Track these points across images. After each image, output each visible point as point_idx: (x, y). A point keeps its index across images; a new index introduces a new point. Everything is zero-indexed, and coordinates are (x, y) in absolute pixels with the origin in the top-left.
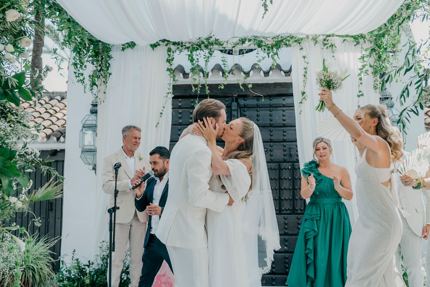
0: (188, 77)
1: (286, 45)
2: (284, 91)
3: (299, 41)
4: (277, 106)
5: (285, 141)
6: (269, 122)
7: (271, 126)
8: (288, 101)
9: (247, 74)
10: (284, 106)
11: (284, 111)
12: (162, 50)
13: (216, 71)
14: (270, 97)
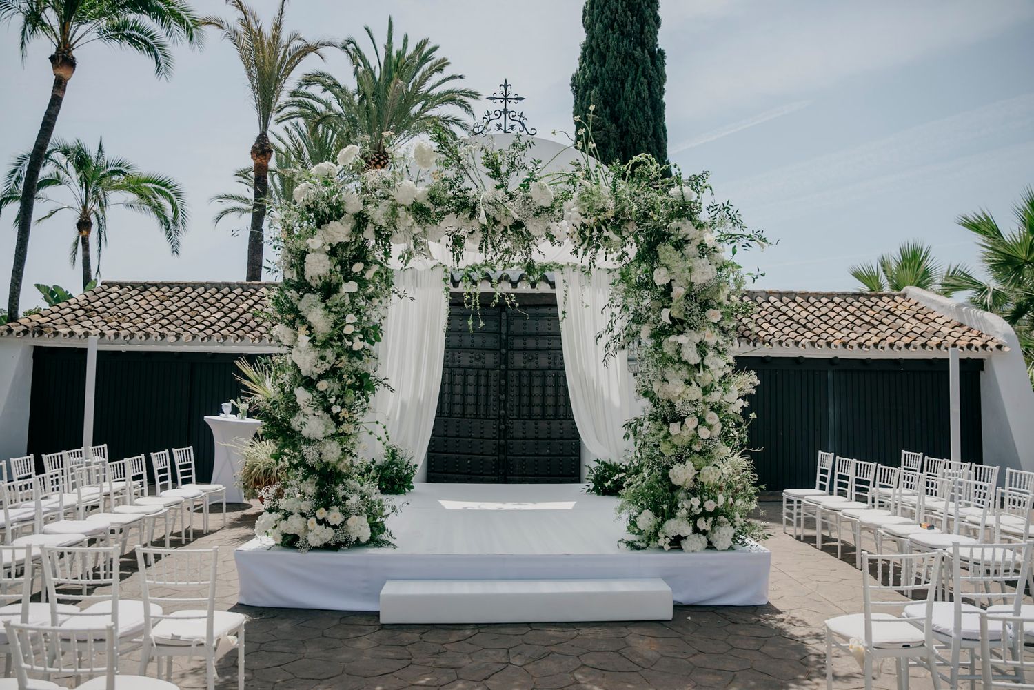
0: (458, 286)
1: (550, 270)
2: (549, 301)
3: (561, 267)
4: (543, 316)
5: (550, 349)
6: (535, 331)
7: (537, 334)
8: (553, 311)
9: (514, 285)
10: (549, 315)
11: (549, 320)
12: (440, 271)
13: (485, 281)
14: (537, 306)
